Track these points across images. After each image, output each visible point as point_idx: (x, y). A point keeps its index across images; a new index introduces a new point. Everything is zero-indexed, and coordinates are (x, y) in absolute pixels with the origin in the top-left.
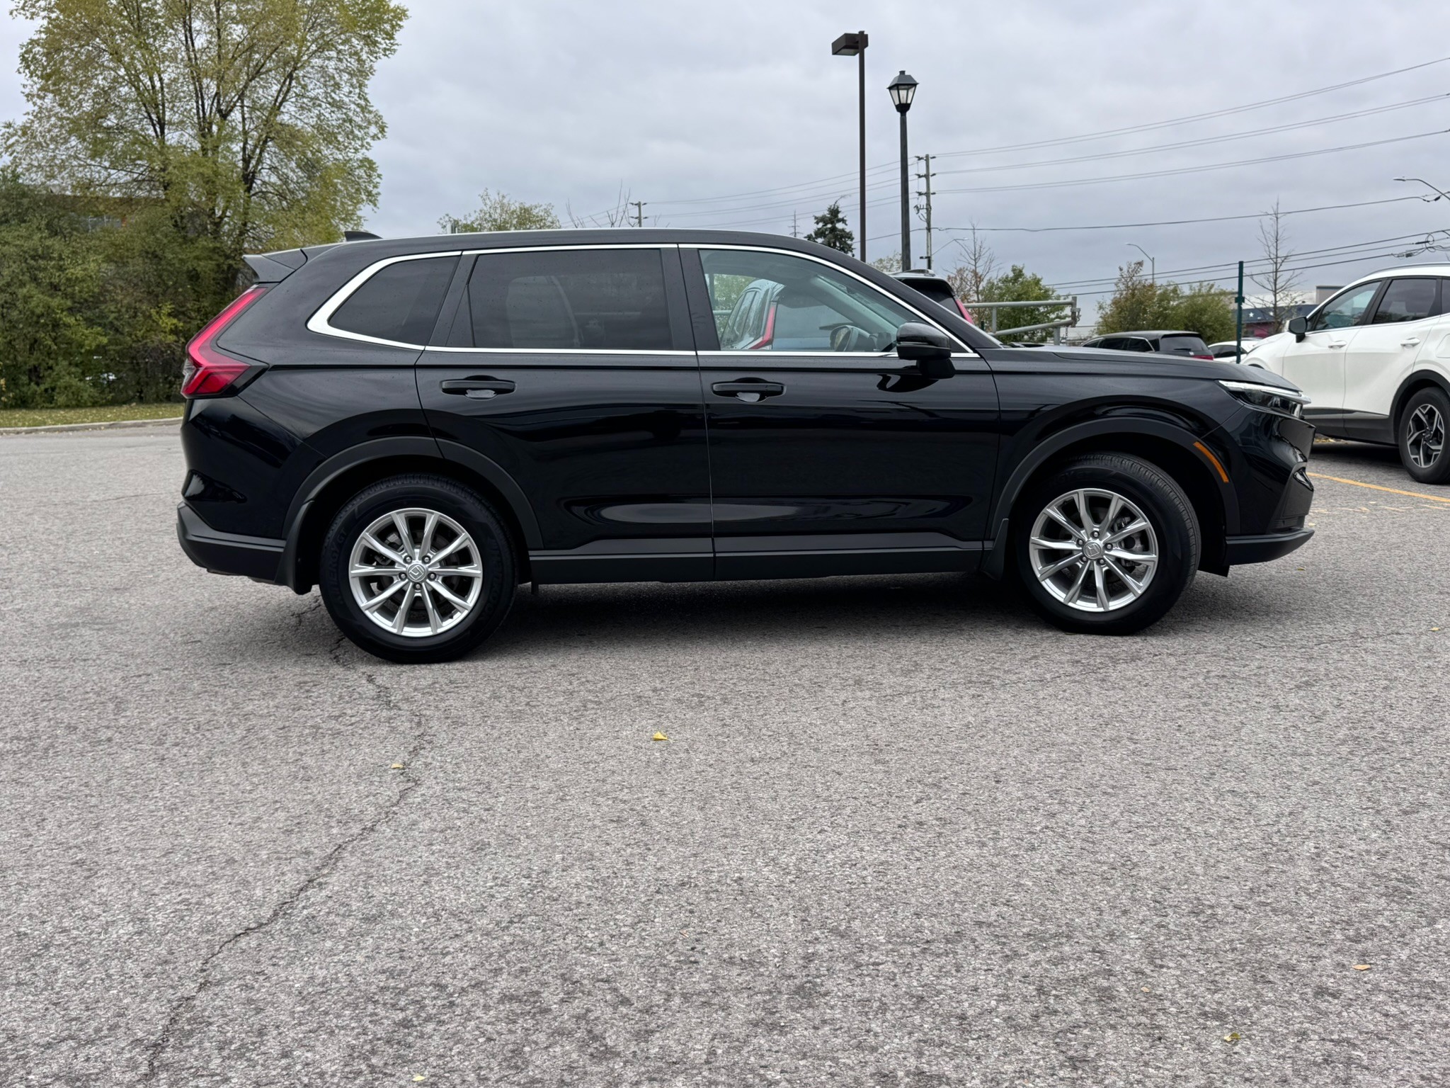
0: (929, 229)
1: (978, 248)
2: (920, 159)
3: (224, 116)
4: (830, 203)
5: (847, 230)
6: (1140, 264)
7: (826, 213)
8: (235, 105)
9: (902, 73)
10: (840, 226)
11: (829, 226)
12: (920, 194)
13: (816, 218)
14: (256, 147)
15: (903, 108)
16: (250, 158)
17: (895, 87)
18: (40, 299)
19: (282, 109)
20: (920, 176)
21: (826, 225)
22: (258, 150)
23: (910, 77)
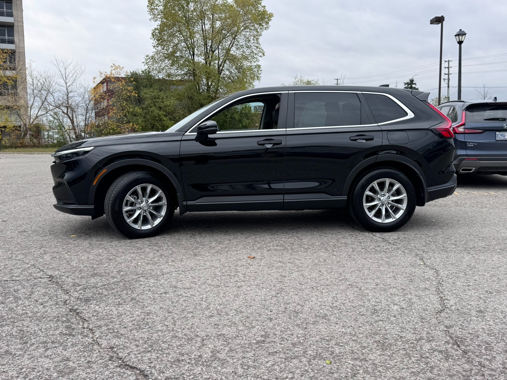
0: (448, 87)
1: (485, 93)
2: (446, 61)
3: (213, 52)
4: (411, 78)
5: (417, 87)
7: (409, 81)
8: (216, 49)
9: (461, 30)
10: (414, 86)
11: (410, 86)
12: (446, 74)
13: (405, 83)
15: (460, 43)
16: (221, 65)
17: (458, 35)
18: (156, 112)
19: (231, 50)
20: (446, 68)
21: (408, 85)
22: (223, 63)
23: (463, 31)
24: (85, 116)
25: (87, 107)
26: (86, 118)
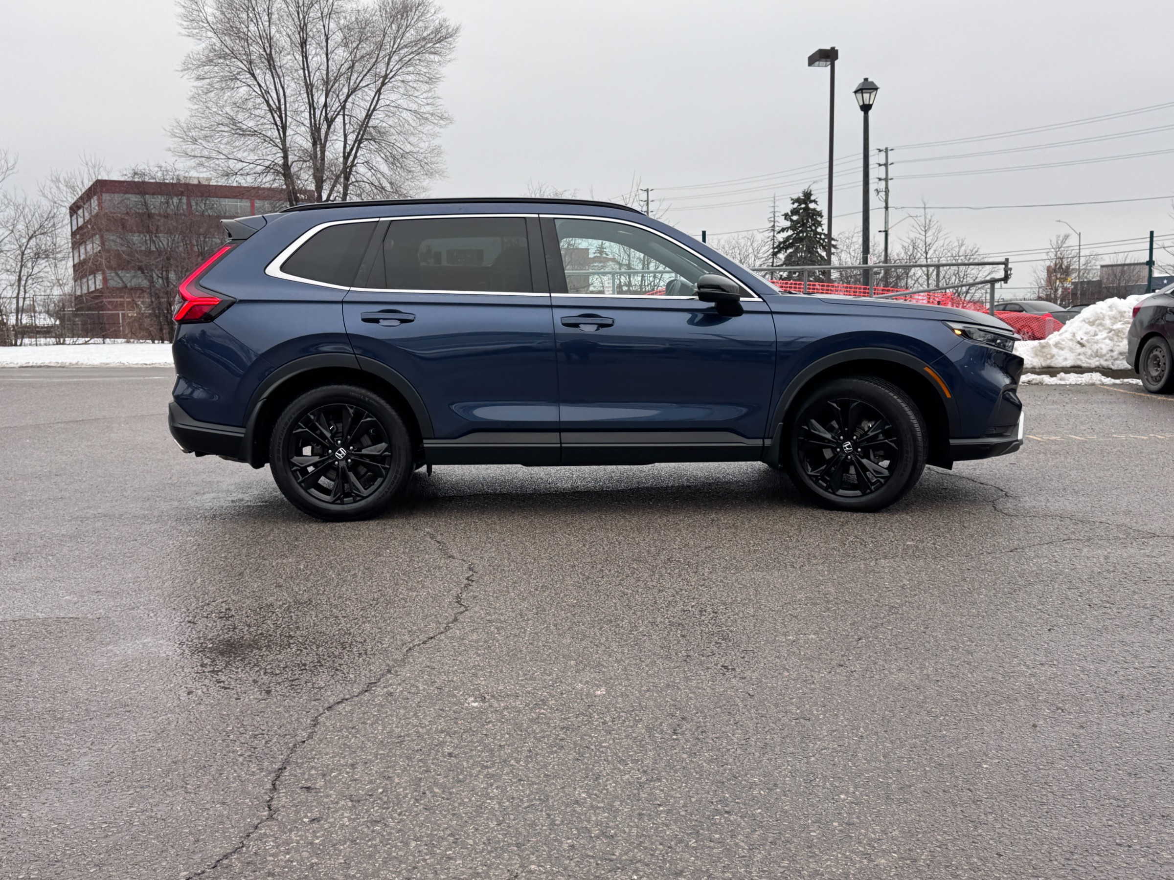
0: (887, 208)
1: (927, 221)
2: (880, 151)
3: (330, 122)
4: (805, 187)
5: (818, 209)
6: (1067, 237)
7: (801, 196)
8: (338, 114)
9: (866, 80)
10: (812, 206)
11: (803, 206)
12: (880, 179)
13: (792, 199)
14: (354, 145)
15: (866, 108)
16: (349, 154)
17: (860, 91)
19: (373, 117)
20: (880, 165)
21: (800, 205)
22: (355, 149)
23: (872, 83)
24: (18, 274)
25: (23, 253)
26: (20, 279)
